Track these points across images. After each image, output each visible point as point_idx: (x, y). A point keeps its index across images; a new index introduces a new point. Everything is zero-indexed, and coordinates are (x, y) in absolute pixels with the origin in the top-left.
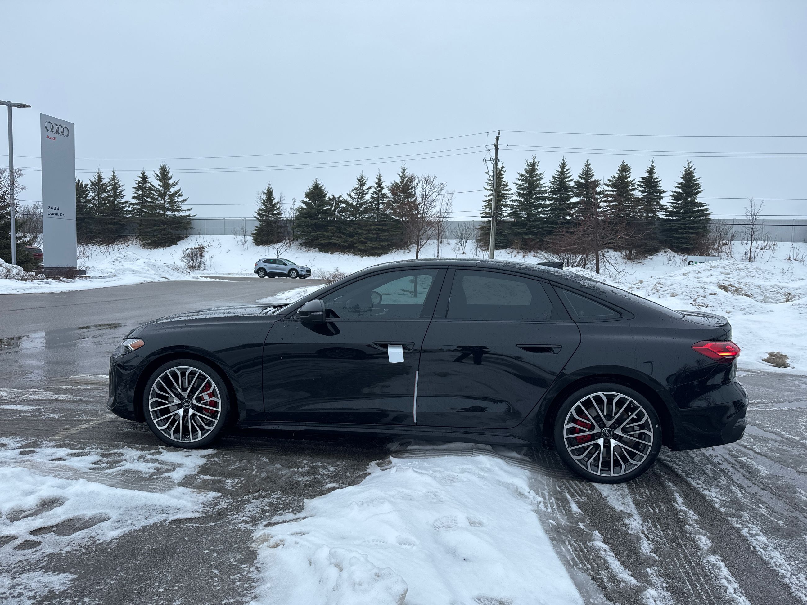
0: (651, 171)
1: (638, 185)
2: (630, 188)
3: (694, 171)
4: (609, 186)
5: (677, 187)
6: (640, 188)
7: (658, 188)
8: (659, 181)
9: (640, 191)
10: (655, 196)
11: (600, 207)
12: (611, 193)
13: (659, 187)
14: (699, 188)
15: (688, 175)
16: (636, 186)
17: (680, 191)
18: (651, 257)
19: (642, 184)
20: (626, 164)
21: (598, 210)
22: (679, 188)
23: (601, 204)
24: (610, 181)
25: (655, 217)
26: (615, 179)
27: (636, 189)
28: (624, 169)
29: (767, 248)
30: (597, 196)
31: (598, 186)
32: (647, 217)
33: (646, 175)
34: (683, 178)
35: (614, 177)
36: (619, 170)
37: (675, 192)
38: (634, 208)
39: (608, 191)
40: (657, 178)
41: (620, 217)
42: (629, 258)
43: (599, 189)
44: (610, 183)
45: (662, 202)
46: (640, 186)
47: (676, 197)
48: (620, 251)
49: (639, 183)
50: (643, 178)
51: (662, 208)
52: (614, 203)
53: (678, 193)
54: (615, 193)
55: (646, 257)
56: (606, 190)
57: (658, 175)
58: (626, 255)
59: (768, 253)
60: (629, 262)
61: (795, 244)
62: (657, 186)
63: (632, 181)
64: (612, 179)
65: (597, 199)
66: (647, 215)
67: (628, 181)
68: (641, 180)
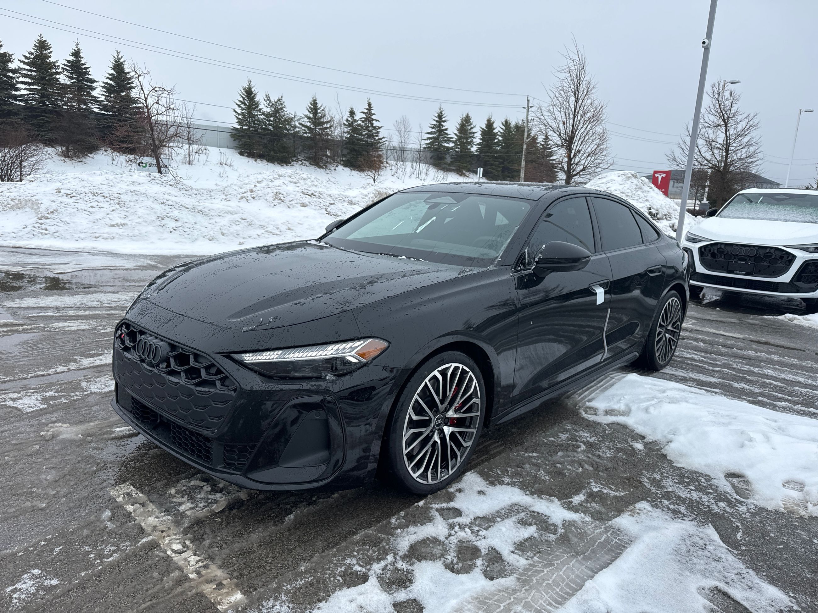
0: (76, 54)
1: (62, 68)
2: (54, 71)
3: (125, 63)
4: (25, 63)
5: (108, 78)
6: (65, 73)
7: (87, 76)
8: (88, 68)
9: (67, 76)
10: (86, 85)
11: (18, 89)
12: (29, 73)
13: (89, 74)
14: (132, 83)
15: (118, 66)
16: (61, 70)
17: (112, 82)
18: (91, 156)
19: (68, 68)
20: (44, 39)
21: (14, 92)
22: (110, 79)
23: (19, 86)
24: (26, 57)
25: (89, 110)
26: (32, 57)
27: (61, 73)
28: (42, 45)
29: (201, 152)
30: (11, 74)
31: (10, 61)
32: (79, 109)
33: (72, 58)
34: (113, 69)
35: (32, 54)
36: (35, 46)
37: (107, 83)
38: (62, 96)
39: (25, 69)
40: (84, 64)
41: (44, 104)
42: (66, 155)
43: (12, 66)
44: (27, 61)
45: (94, 93)
46: (66, 70)
47: (109, 89)
48: (53, 147)
49: (63, 66)
50: (69, 62)
51: (95, 100)
52: (35, 87)
53: (110, 84)
54: (33, 73)
55: (87, 155)
56: (21, 69)
57: (87, 60)
58: (63, 151)
59: (203, 157)
60: (67, 159)
61: (223, 150)
62: (87, 73)
63: (55, 62)
64: (28, 55)
65: (13, 78)
66: (79, 106)
67: (50, 62)
68: (66, 63)
